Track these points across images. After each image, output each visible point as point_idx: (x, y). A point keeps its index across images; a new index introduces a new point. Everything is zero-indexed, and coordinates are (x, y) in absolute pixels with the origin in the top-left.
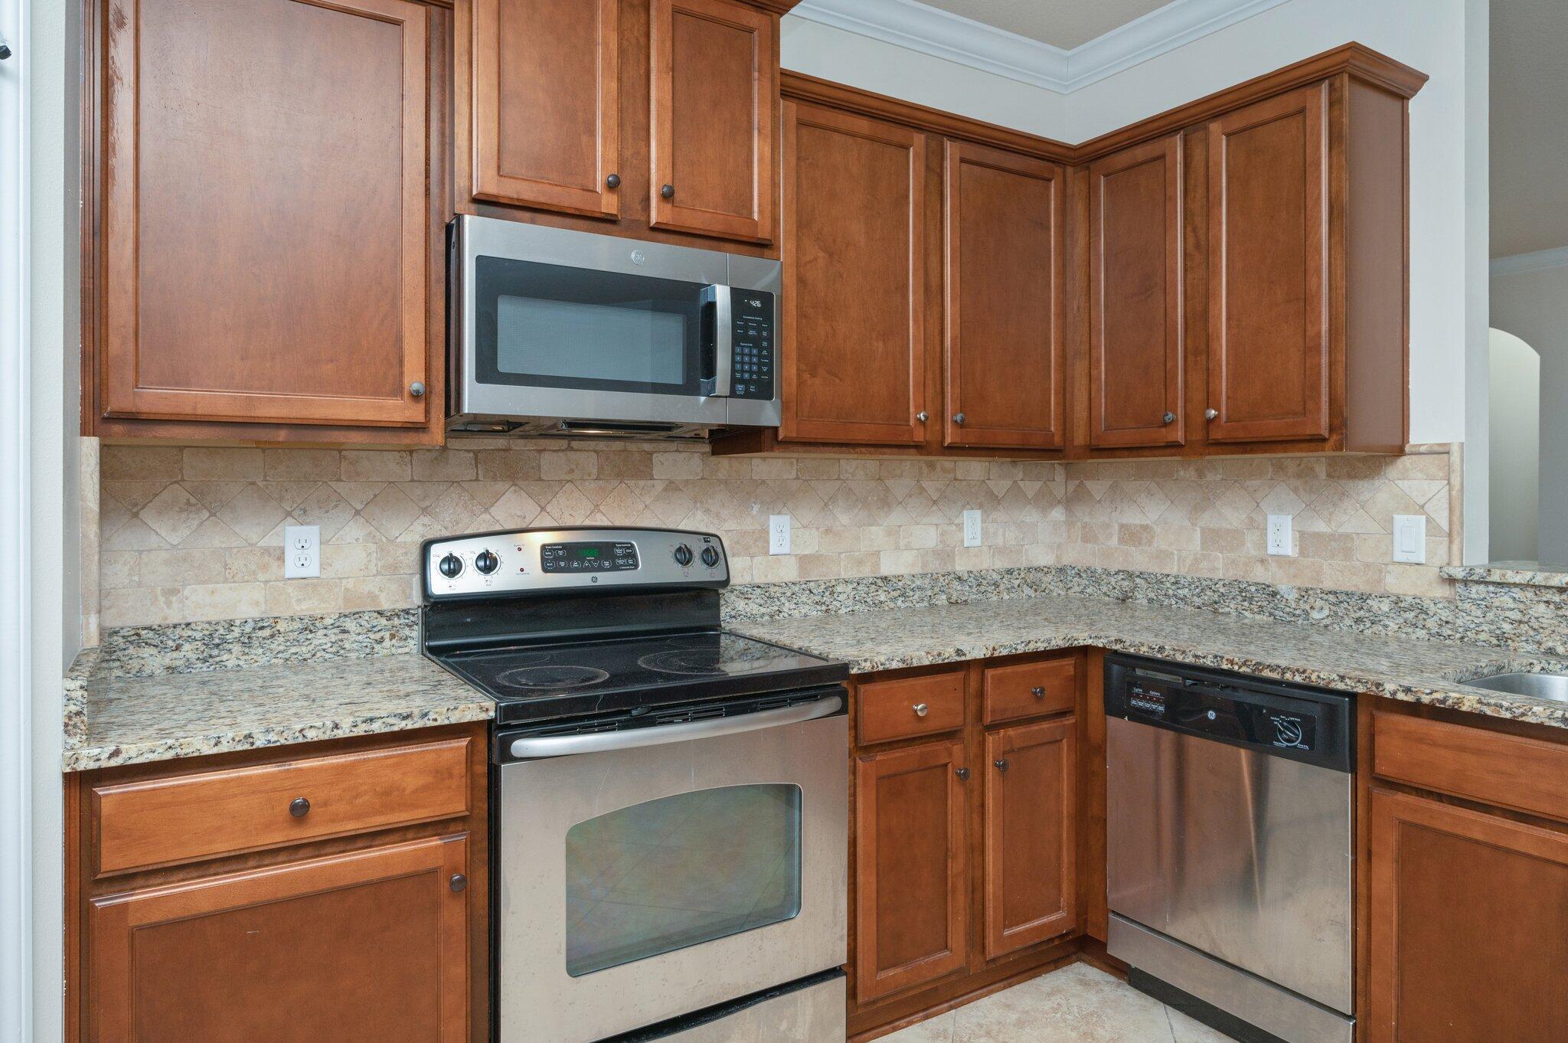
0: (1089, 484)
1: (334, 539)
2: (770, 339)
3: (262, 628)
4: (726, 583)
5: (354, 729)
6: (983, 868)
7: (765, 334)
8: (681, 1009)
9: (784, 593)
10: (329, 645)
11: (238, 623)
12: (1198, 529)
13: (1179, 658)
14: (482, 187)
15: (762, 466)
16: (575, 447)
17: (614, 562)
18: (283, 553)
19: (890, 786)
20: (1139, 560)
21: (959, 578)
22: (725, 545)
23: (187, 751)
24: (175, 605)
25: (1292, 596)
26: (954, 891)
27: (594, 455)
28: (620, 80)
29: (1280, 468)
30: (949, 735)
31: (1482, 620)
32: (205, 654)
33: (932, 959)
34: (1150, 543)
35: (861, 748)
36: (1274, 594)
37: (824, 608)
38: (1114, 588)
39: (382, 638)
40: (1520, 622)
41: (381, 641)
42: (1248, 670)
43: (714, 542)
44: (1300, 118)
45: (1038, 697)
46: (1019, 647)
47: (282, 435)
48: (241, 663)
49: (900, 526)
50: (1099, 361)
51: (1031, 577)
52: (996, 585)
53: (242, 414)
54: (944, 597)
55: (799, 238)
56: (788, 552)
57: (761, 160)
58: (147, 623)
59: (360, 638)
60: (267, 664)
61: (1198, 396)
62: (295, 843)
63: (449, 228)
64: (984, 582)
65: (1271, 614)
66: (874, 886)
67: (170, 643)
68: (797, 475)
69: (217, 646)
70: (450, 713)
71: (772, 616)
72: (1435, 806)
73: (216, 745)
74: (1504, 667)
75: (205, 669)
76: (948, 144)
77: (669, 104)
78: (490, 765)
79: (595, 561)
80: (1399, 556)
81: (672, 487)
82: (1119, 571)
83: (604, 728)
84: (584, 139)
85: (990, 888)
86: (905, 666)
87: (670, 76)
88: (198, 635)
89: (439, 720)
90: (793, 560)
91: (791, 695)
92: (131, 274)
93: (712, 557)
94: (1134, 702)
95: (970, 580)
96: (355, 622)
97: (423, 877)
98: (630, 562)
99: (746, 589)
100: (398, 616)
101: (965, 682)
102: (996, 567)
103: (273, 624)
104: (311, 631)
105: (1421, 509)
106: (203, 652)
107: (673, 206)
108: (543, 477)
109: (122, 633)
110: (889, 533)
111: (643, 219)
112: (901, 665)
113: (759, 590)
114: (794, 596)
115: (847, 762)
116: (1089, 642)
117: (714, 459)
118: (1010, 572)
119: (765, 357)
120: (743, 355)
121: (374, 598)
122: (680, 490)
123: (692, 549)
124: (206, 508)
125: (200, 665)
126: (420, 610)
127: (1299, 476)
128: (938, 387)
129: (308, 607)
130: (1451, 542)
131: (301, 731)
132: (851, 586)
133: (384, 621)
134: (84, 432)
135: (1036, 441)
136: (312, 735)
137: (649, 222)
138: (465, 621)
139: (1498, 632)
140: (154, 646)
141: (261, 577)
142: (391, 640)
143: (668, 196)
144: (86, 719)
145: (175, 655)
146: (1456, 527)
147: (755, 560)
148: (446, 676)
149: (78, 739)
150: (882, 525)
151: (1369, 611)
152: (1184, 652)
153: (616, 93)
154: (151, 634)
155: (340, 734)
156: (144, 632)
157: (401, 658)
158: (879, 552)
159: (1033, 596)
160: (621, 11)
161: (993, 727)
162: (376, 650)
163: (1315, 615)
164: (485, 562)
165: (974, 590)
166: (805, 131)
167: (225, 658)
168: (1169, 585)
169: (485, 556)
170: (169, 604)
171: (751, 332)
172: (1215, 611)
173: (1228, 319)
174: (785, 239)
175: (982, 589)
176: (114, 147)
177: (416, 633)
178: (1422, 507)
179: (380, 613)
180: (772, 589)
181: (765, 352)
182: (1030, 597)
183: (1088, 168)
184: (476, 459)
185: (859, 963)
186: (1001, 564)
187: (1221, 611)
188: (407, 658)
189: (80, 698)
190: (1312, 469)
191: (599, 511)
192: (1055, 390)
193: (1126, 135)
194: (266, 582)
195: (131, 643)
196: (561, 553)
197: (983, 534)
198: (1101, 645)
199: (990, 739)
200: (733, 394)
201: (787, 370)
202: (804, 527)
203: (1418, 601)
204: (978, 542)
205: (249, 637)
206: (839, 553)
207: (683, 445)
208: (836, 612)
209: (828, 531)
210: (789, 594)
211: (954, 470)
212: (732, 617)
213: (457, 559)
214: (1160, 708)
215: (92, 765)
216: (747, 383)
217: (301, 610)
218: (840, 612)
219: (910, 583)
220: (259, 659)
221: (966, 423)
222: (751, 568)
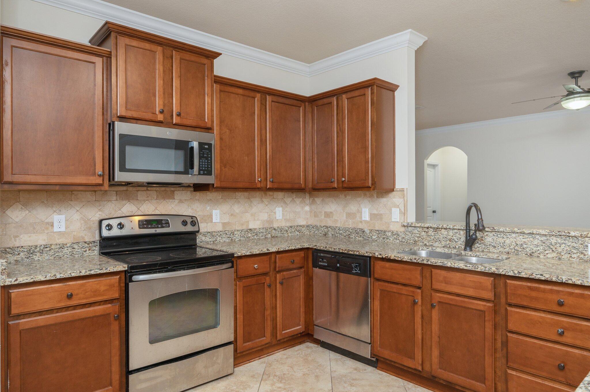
0: (316, 199)
1: (70, 219)
2: (211, 158)
3: (46, 248)
4: (198, 232)
5: (86, 273)
6: (276, 313)
7: (209, 156)
8: (183, 353)
9: (218, 235)
10: (69, 253)
11: (38, 246)
12: (345, 213)
13: (330, 250)
14: (121, 113)
15: (210, 195)
16: (149, 189)
17: (162, 225)
18: (53, 224)
19: (247, 290)
20: (330, 223)
21: (275, 229)
22: (198, 219)
23: (37, 279)
24: (17, 241)
25: (368, 232)
26: (267, 320)
27: (155, 192)
28: (163, 80)
29: (365, 195)
30: (266, 274)
31: (411, 237)
32: (28, 256)
33: (260, 340)
34: (332, 217)
35: (239, 278)
36: (364, 232)
37: (231, 239)
38: (323, 231)
39: (86, 250)
40: (419, 237)
41: (86, 251)
42: (346, 252)
43: (194, 219)
44: (364, 96)
45: (293, 263)
47: (57, 188)
48: (40, 259)
49: (255, 213)
50: (315, 162)
51: (298, 228)
52: (287, 231)
53: (45, 182)
54: (270, 235)
55: (220, 126)
56: (219, 221)
57: (208, 103)
58: (8, 246)
59: (79, 250)
60: (48, 259)
61: (340, 174)
62: (68, 306)
63: (110, 124)
64: (283, 230)
65: (363, 238)
66: (242, 318)
67: (16, 253)
68: (222, 197)
69: (32, 253)
70: (114, 268)
71: (213, 242)
72: (387, 284)
73: (45, 278)
74: (412, 249)
75: (28, 261)
76: (268, 97)
77: (179, 87)
78: (125, 284)
79: (156, 225)
80: (393, 220)
81: (181, 201)
82: (324, 226)
83: (159, 272)
84: (153, 98)
85: (278, 319)
86: (251, 254)
87: (179, 79)
88: (26, 250)
89: (111, 270)
90: (220, 224)
91: (217, 262)
92: (10, 140)
93: (193, 223)
94: (320, 263)
95: (278, 229)
96: (77, 245)
97: (105, 316)
98: (167, 225)
99: (205, 233)
100: (91, 243)
101: (270, 258)
102: (286, 225)
103: (50, 246)
104: (63, 248)
105: (398, 207)
106: (27, 255)
107: (180, 118)
108: (138, 199)
110: (252, 215)
111: (171, 121)
112: (250, 254)
113: (209, 234)
114: (221, 235)
115: (234, 283)
116: (308, 246)
117: (195, 193)
118: (291, 227)
119: (209, 163)
120: (202, 162)
121: (83, 238)
122: (183, 202)
123: (187, 221)
124: (28, 210)
125: (26, 259)
126: (98, 241)
127: (370, 197)
128: (265, 170)
129: (61, 241)
130: (404, 216)
131: (70, 274)
132: (239, 232)
133: (87, 245)
135: (296, 186)
136: (73, 275)
137: (173, 122)
138: (113, 244)
139: (414, 240)
140: (11, 254)
141: (46, 232)
142: (89, 251)
143: (179, 115)
144: (7, 271)
145: (18, 256)
146: (406, 212)
147: (208, 224)
148: (109, 260)
149: (5, 276)
150: (249, 213)
151: (386, 235)
152: (331, 248)
153: (162, 84)
154: (10, 250)
155: (82, 274)
156: (8, 249)
157: (92, 256)
158: (249, 221)
160: (164, 59)
161: (279, 272)
162: (84, 254)
163: (374, 237)
164: (120, 226)
165: (280, 233)
166: (222, 93)
167: (34, 257)
168: (337, 230)
169: (120, 224)
170: (15, 240)
171: (205, 155)
172: (349, 237)
173: (348, 152)
174: (216, 126)
175: (282, 232)
176: (5, 102)
177: (97, 248)
178: (398, 206)
179: (85, 242)
180: (214, 233)
181: (209, 161)
182: (298, 235)
183: (312, 104)
184: (117, 193)
185: (238, 341)
186: (288, 224)
187: (351, 237)
188: (94, 256)
189: (5, 265)
190: (373, 195)
191: (157, 209)
192: (302, 171)
193: (321, 95)
194: (48, 233)
195: (3, 253)
196: (145, 223)
197: (282, 215)
198: (311, 247)
199: (278, 275)
200: (199, 174)
201: (216, 166)
202: (224, 214)
203: (397, 232)
204: (281, 218)
205: (42, 251)
206: (236, 222)
207: (184, 189)
208: (234, 240)
209: (232, 215)
210: (219, 235)
211: (273, 195)
212: (200, 242)
213: (111, 225)
214: (326, 264)
215: (9, 284)
216: (204, 171)
217: (59, 242)
218: (236, 240)
219: (258, 231)
220: (46, 257)
221: (274, 181)
222: (207, 227)
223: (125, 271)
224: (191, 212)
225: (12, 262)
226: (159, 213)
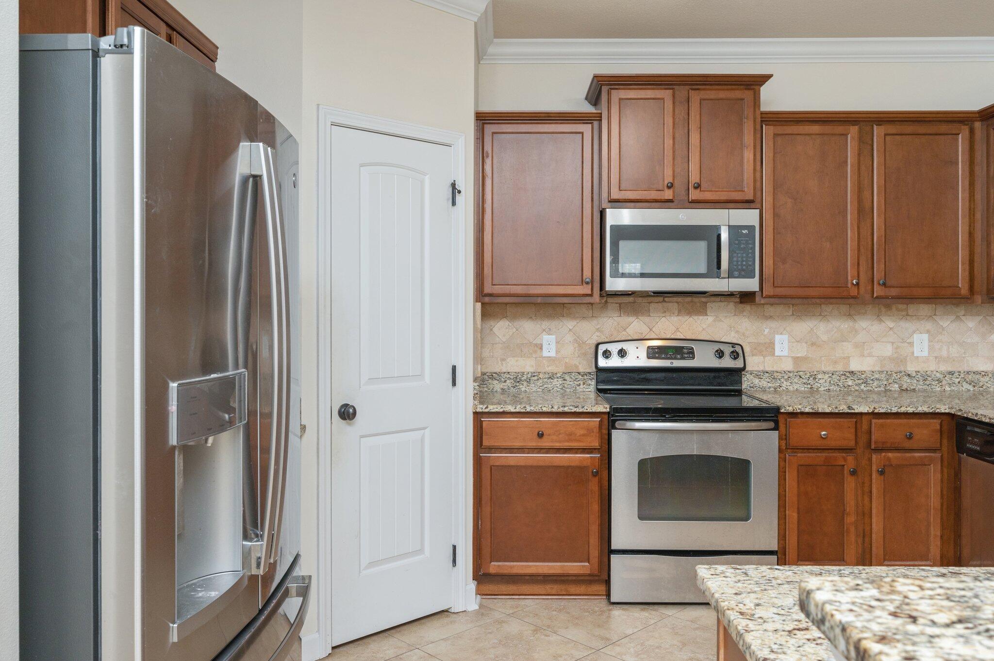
1: (561, 341)
2: (753, 249)
3: (534, 376)
4: (744, 368)
5: (558, 409)
6: (871, 525)
7: (750, 246)
9: (783, 377)
10: (560, 386)
11: (525, 373)
13: (984, 420)
14: (613, 195)
15: (769, 309)
16: (666, 300)
17: (682, 355)
18: (542, 346)
19: (807, 472)
21: (909, 375)
22: (745, 349)
23: (507, 410)
24: (504, 365)
27: (676, 305)
28: (674, 139)
30: (846, 450)
35: (789, 449)
37: (809, 386)
41: (579, 385)
43: (738, 349)
45: (909, 438)
46: (893, 409)
48: (527, 389)
49: (864, 343)
51: (970, 377)
52: (939, 381)
54: (897, 386)
55: (775, 194)
56: (787, 355)
58: (495, 371)
59: (571, 383)
60: (536, 390)
62: (539, 447)
63: (601, 214)
64: (929, 379)
67: (503, 379)
68: (793, 313)
69: (519, 382)
70: (593, 408)
71: (775, 389)
73: (515, 409)
76: (875, 127)
77: (699, 144)
78: (607, 430)
79: (673, 355)
81: (718, 319)
83: (652, 420)
85: (875, 536)
86: (813, 411)
88: (512, 377)
89: (588, 410)
90: (790, 359)
93: (735, 355)
94: (968, 445)
95: (917, 376)
96: (569, 376)
97: (582, 468)
98: (691, 356)
99: (759, 373)
100: (586, 375)
101: (857, 424)
102: (939, 370)
103: (538, 375)
104: (552, 379)
106: (514, 384)
107: (699, 191)
108: (651, 314)
109: (487, 374)
110: (856, 346)
111: (686, 198)
112: (811, 411)
113: (768, 374)
114: (790, 379)
115: (779, 455)
116: (948, 410)
117: (741, 306)
118: (951, 373)
119: (750, 257)
120: (738, 257)
121: (577, 367)
122: (722, 321)
123: (724, 351)
124: (515, 328)
125: (513, 389)
126: (594, 372)
129: (551, 369)
131: (540, 408)
132: (827, 376)
133: (580, 377)
134: (477, 302)
136: (545, 409)
137: (689, 199)
138: (613, 379)
140: (497, 380)
141: (534, 356)
142: (583, 385)
143: (697, 187)
144: (479, 396)
145: (504, 384)
147: (766, 358)
149: (477, 402)
150: (850, 342)
153: (673, 143)
154: (496, 375)
155: (553, 410)
156: (494, 374)
157: (587, 392)
158: (849, 357)
159: (972, 389)
161: (877, 450)
162: (577, 389)
164: (622, 353)
165: (921, 383)
166: (778, 139)
167: (521, 387)
169: (622, 350)
170: (502, 364)
171: (743, 246)
174: (767, 196)
175: (928, 382)
177: (593, 383)
179: (579, 373)
180: (776, 374)
181: (749, 255)
182: (969, 390)
183: (989, 123)
184: (620, 307)
185: (787, 554)
186: (944, 368)
188: (590, 393)
191: (680, 331)
192: (962, 261)
194: (536, 358)
195: (490, 378)
196: (656, 350)
197: (930, 349)
198: (953, 413)
199: (875, 456)
200: (730, 276)
201: (768, 262)
202: (797, 342)
204: (925, 353)
205: (530, 379)
206: (821, 357)
207: (724, 299)
208: (817, 389)
209: (813, 344)
210: (786, 377)
211: (907, 310)
212: (750, 387)
213: (610, 352)
214: (978, 448)
215: (481, 410)
216: (739, 270)
217: (549, 370)
218: (820, 389)
219: (870, 376)
220: (533, 387)
221: (889, 283)
222: (764, 362)
223: (609, 413)
224: (735, 337)
225: (498, 390)
226: (682, 337)
